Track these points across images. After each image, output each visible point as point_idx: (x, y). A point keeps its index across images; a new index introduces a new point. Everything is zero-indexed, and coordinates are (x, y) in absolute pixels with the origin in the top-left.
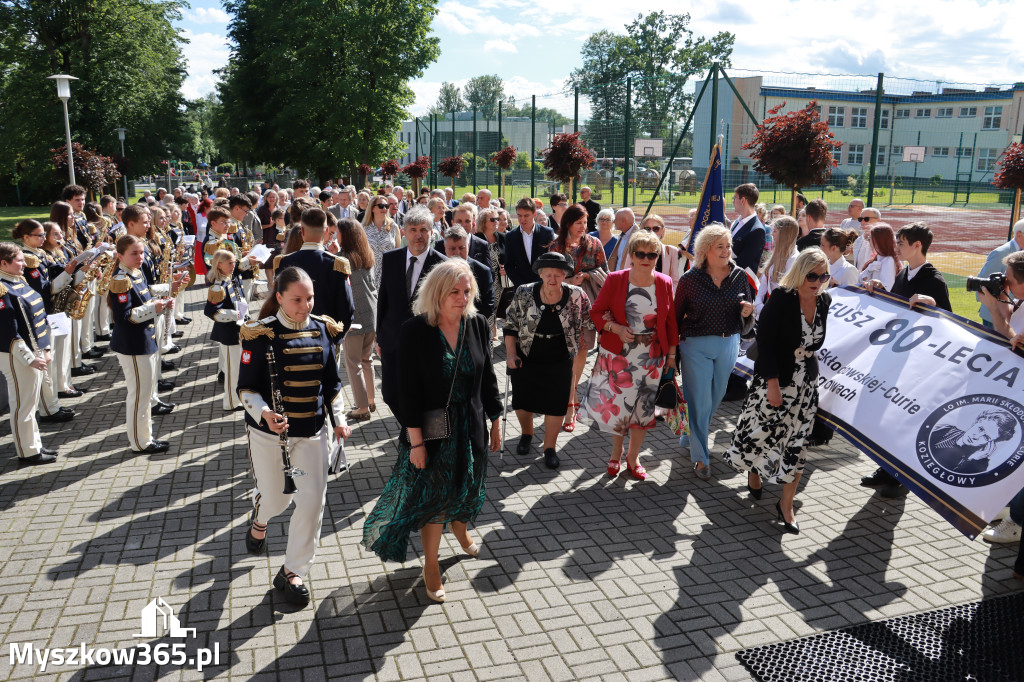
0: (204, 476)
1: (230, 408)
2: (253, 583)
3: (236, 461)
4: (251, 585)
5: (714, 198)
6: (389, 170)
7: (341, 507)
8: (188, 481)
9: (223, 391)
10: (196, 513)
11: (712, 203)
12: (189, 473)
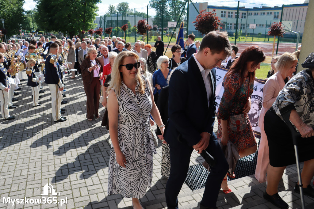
0: (25, 126)
1: (35, 106)
2: (37, 155)
3: (35, 121)
4: (36, 156)
5: (181, 38)
6: (91, 32)
7: (66, 133)
8: (20, 127)
9: (33, 101)
10: (21, 136)
11: (180, 40)
12: (20, 125)
